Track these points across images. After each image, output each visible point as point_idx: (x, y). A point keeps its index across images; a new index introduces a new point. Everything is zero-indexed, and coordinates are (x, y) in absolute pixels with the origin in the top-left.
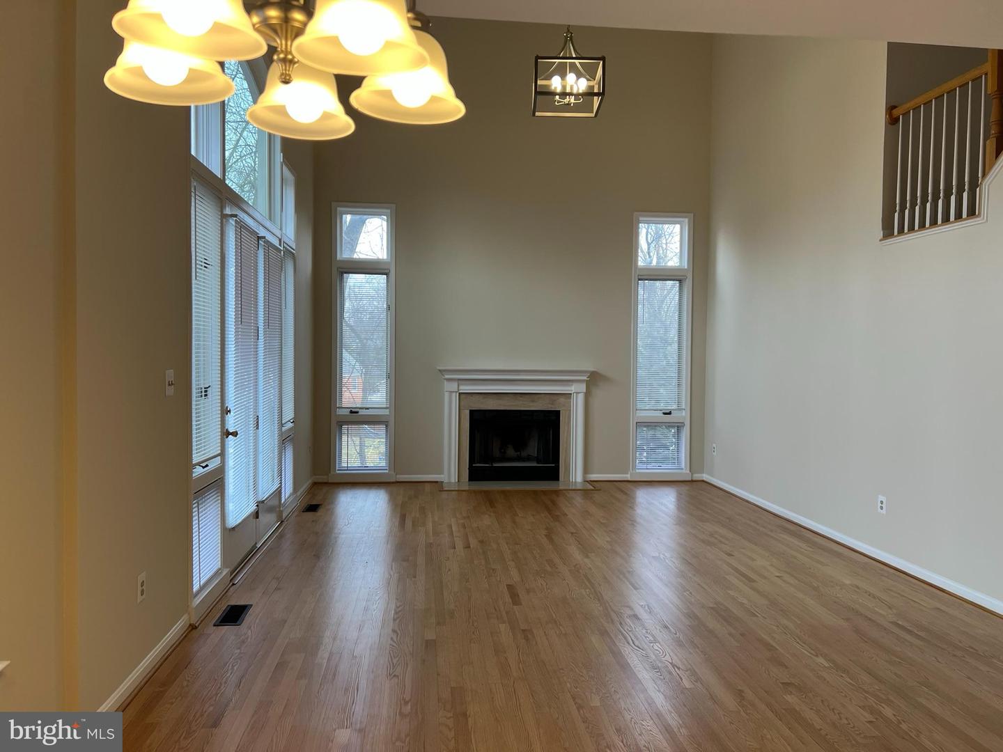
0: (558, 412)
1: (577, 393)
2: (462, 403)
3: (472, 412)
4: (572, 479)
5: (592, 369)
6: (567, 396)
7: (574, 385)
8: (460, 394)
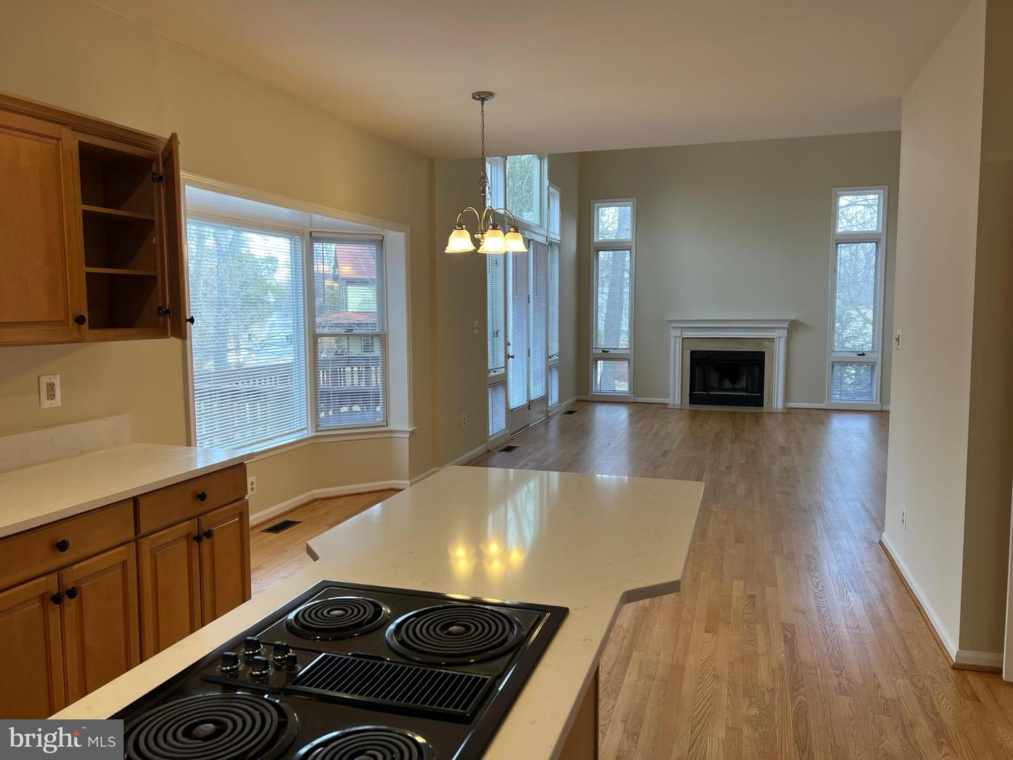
1: (780, 338)
2: (685, 346)
3: (692, 352)
4: (774, 405)
5: (793, 319)
6: (772, 340)
7: (777, 331)
8: (683, 338)
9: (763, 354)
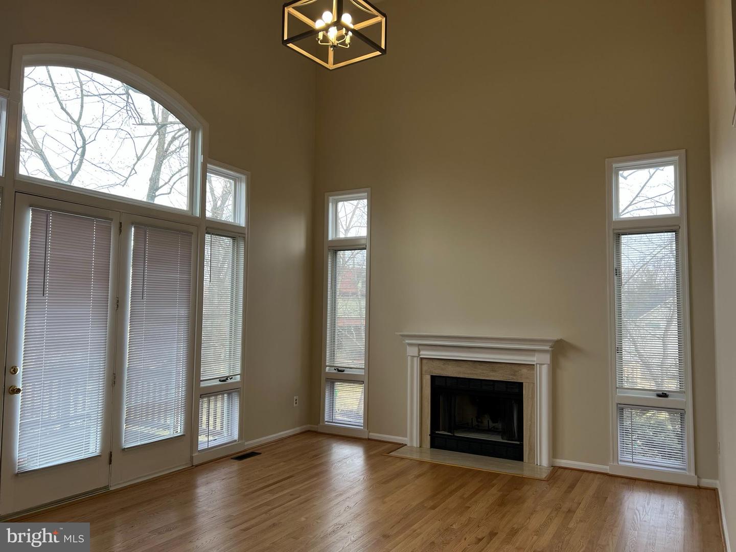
0: (521, 385)
1: (541, 364)
2: (424, 368)
3: (434, 378)
4: (537, 460)
5: (557, 338)
6: (531, 366)
7: (537, 354)
8: (422, 359)
9: (520, 385)
